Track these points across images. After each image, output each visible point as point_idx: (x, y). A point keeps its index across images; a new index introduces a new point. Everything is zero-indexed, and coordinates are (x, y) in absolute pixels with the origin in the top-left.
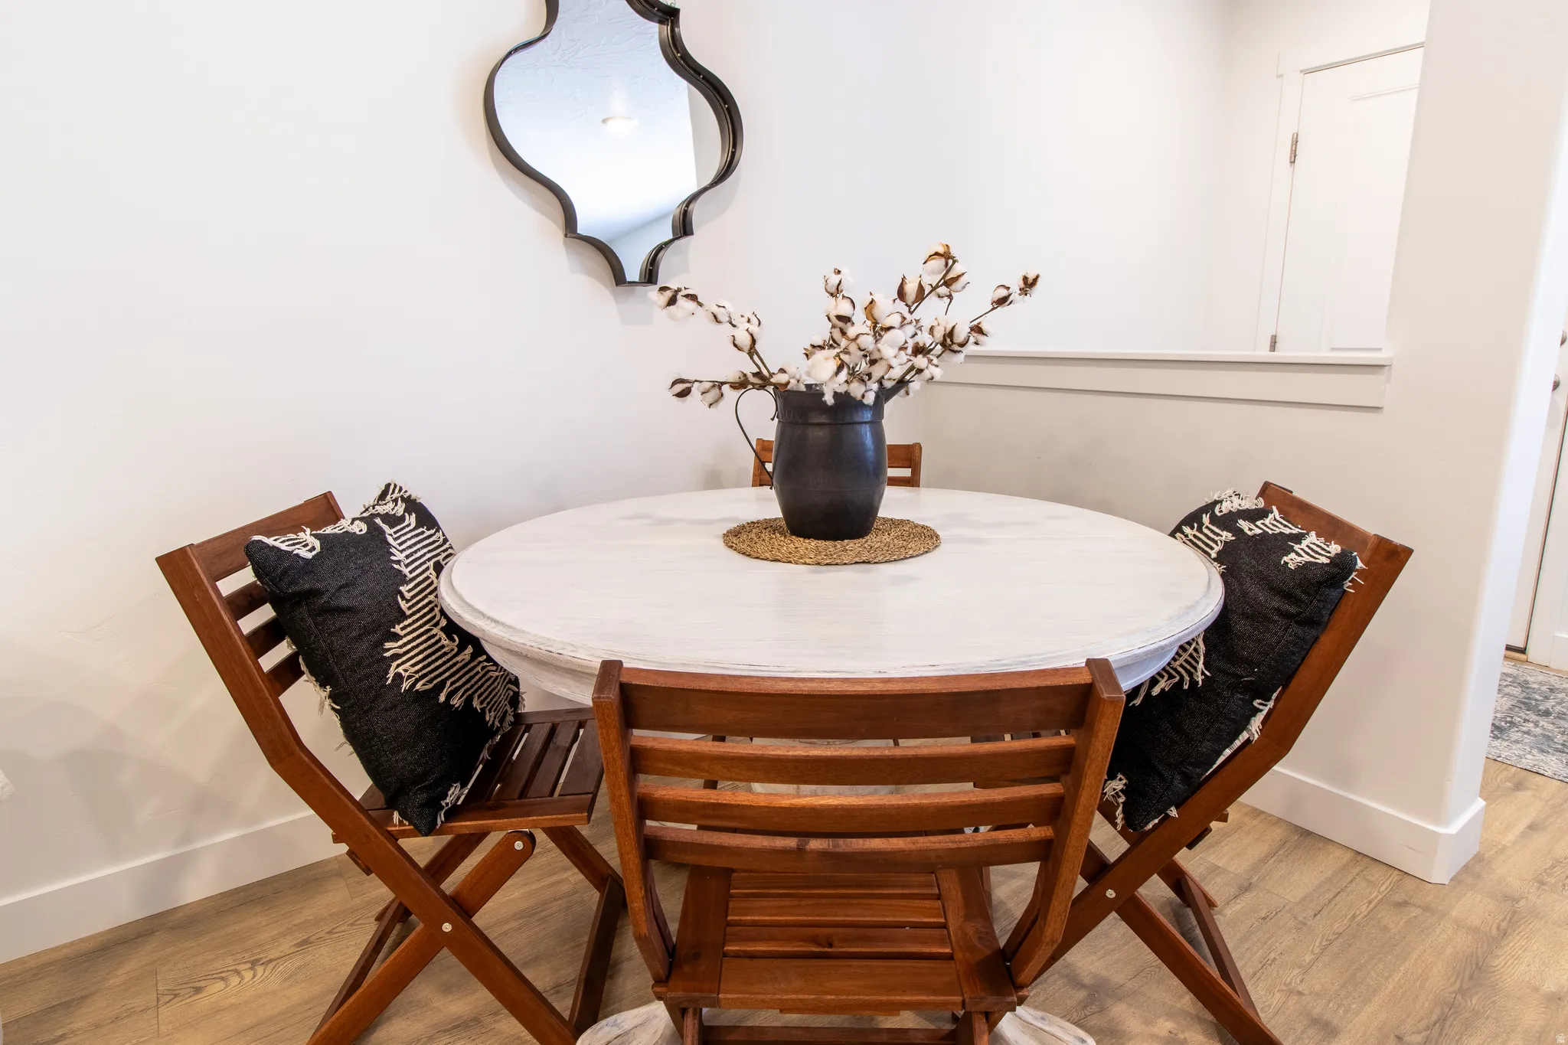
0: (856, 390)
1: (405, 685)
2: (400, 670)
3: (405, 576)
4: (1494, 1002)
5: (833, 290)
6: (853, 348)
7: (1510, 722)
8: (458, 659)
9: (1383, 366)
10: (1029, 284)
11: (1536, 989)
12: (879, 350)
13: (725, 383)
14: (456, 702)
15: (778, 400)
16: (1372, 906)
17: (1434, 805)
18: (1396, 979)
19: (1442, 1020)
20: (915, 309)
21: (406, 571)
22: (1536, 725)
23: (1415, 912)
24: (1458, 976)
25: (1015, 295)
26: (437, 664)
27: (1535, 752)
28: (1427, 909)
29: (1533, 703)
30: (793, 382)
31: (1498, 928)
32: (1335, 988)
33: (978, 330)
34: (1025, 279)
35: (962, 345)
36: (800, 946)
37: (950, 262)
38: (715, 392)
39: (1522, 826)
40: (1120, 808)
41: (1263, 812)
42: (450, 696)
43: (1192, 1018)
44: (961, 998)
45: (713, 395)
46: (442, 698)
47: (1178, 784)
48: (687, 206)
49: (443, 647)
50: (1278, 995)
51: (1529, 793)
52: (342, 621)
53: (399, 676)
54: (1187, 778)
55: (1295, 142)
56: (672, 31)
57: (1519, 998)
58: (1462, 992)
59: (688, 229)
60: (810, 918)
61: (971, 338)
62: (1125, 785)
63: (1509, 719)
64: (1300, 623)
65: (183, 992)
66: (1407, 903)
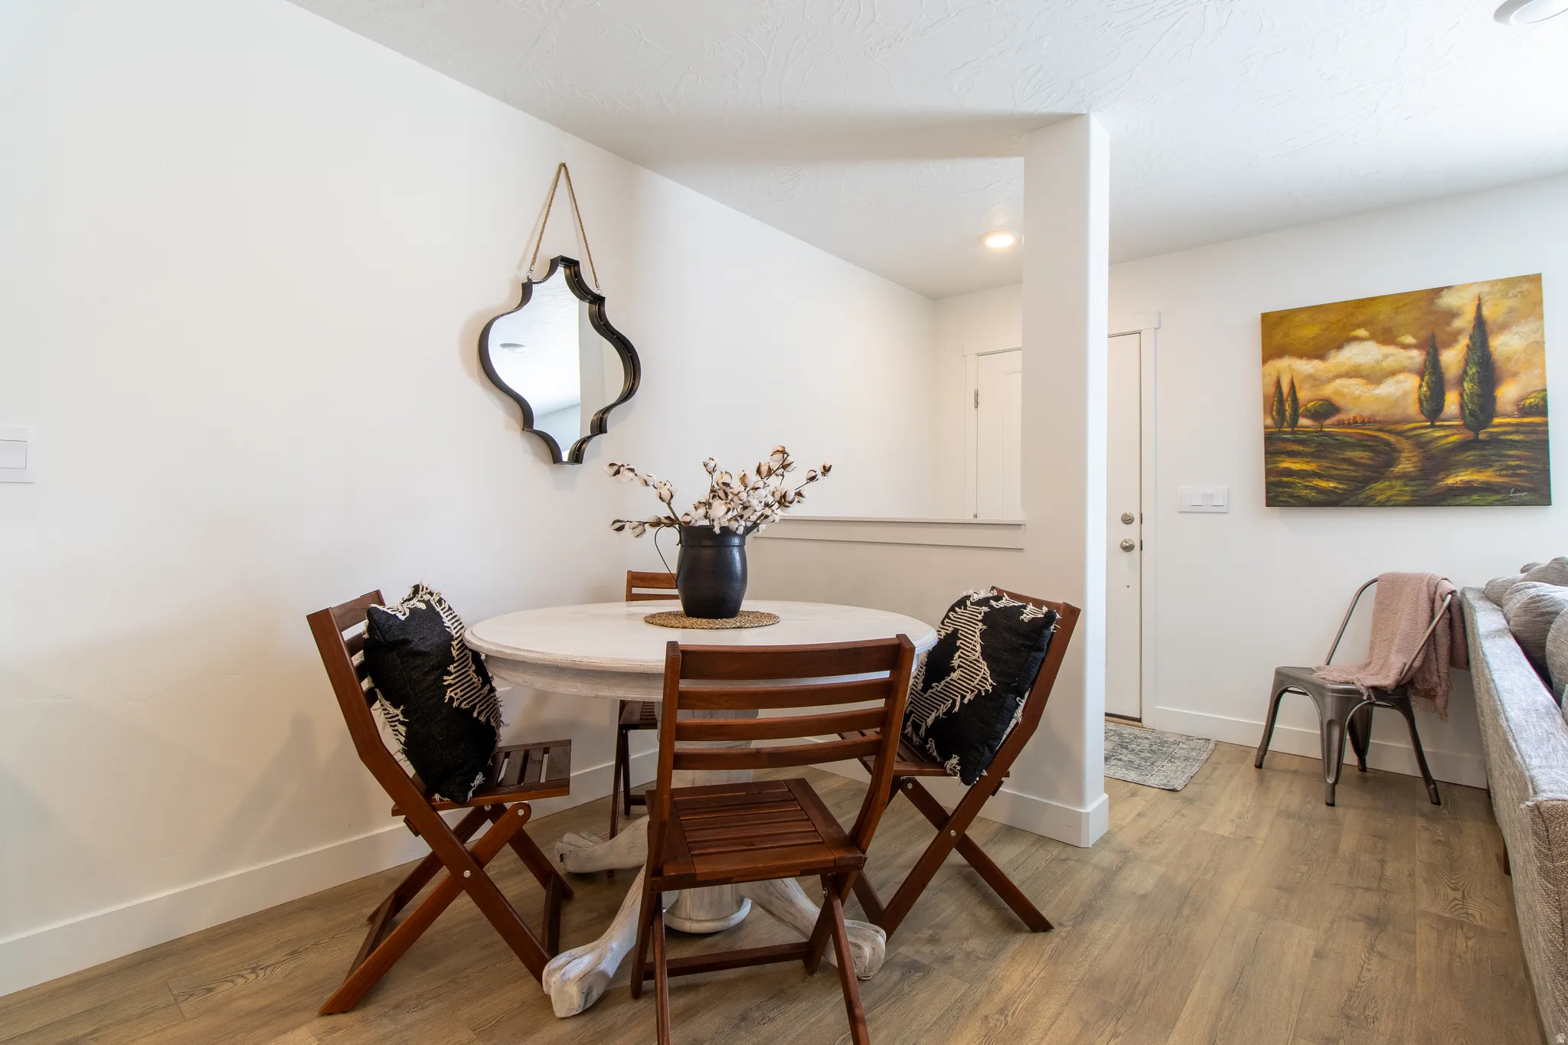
0: (734, 525)
1: (455, 704)
2: (452, 694)
3: (453, 636)
4: (1112, 901)
5: (711, 470)
6: (736, 499)
8: (482, 692)
9: (1021, 525)
10: (826, 470)
11: (1134, 894)
13: (647, 522)
14: (482, 718)
15: (682, 533)
16: (1046, 862)
17: (1080, 798)
19: (1083, 913)
20: (766, 481)
21: (453, 632)
23: (1071, 863)
24: (1093, 891)
25: (819, 476)
26: (472, 693)
28: (1079, 861)
30: (693, 521)
31: (1117, 867)
33: (799, 494)
34: (824, 467)
35: (791, 502)
37: (785, 456)
38: (640, 528)
39: (1133, 815)
41: (984, 819)
42: (479, 713)
45: (639, 530)
46: (475, 715)
48: (603, 414)
49: (474, 683)
51: (1139, 798)
52: (419, 661)
53: (451, 698)
55: (977, 395)
56: (599, 309)
57: (1124, 898)
58: (1095, 898)
59: (603, 429)
61: (795, 498)
65: (197, 992)
66: (1067, 859)
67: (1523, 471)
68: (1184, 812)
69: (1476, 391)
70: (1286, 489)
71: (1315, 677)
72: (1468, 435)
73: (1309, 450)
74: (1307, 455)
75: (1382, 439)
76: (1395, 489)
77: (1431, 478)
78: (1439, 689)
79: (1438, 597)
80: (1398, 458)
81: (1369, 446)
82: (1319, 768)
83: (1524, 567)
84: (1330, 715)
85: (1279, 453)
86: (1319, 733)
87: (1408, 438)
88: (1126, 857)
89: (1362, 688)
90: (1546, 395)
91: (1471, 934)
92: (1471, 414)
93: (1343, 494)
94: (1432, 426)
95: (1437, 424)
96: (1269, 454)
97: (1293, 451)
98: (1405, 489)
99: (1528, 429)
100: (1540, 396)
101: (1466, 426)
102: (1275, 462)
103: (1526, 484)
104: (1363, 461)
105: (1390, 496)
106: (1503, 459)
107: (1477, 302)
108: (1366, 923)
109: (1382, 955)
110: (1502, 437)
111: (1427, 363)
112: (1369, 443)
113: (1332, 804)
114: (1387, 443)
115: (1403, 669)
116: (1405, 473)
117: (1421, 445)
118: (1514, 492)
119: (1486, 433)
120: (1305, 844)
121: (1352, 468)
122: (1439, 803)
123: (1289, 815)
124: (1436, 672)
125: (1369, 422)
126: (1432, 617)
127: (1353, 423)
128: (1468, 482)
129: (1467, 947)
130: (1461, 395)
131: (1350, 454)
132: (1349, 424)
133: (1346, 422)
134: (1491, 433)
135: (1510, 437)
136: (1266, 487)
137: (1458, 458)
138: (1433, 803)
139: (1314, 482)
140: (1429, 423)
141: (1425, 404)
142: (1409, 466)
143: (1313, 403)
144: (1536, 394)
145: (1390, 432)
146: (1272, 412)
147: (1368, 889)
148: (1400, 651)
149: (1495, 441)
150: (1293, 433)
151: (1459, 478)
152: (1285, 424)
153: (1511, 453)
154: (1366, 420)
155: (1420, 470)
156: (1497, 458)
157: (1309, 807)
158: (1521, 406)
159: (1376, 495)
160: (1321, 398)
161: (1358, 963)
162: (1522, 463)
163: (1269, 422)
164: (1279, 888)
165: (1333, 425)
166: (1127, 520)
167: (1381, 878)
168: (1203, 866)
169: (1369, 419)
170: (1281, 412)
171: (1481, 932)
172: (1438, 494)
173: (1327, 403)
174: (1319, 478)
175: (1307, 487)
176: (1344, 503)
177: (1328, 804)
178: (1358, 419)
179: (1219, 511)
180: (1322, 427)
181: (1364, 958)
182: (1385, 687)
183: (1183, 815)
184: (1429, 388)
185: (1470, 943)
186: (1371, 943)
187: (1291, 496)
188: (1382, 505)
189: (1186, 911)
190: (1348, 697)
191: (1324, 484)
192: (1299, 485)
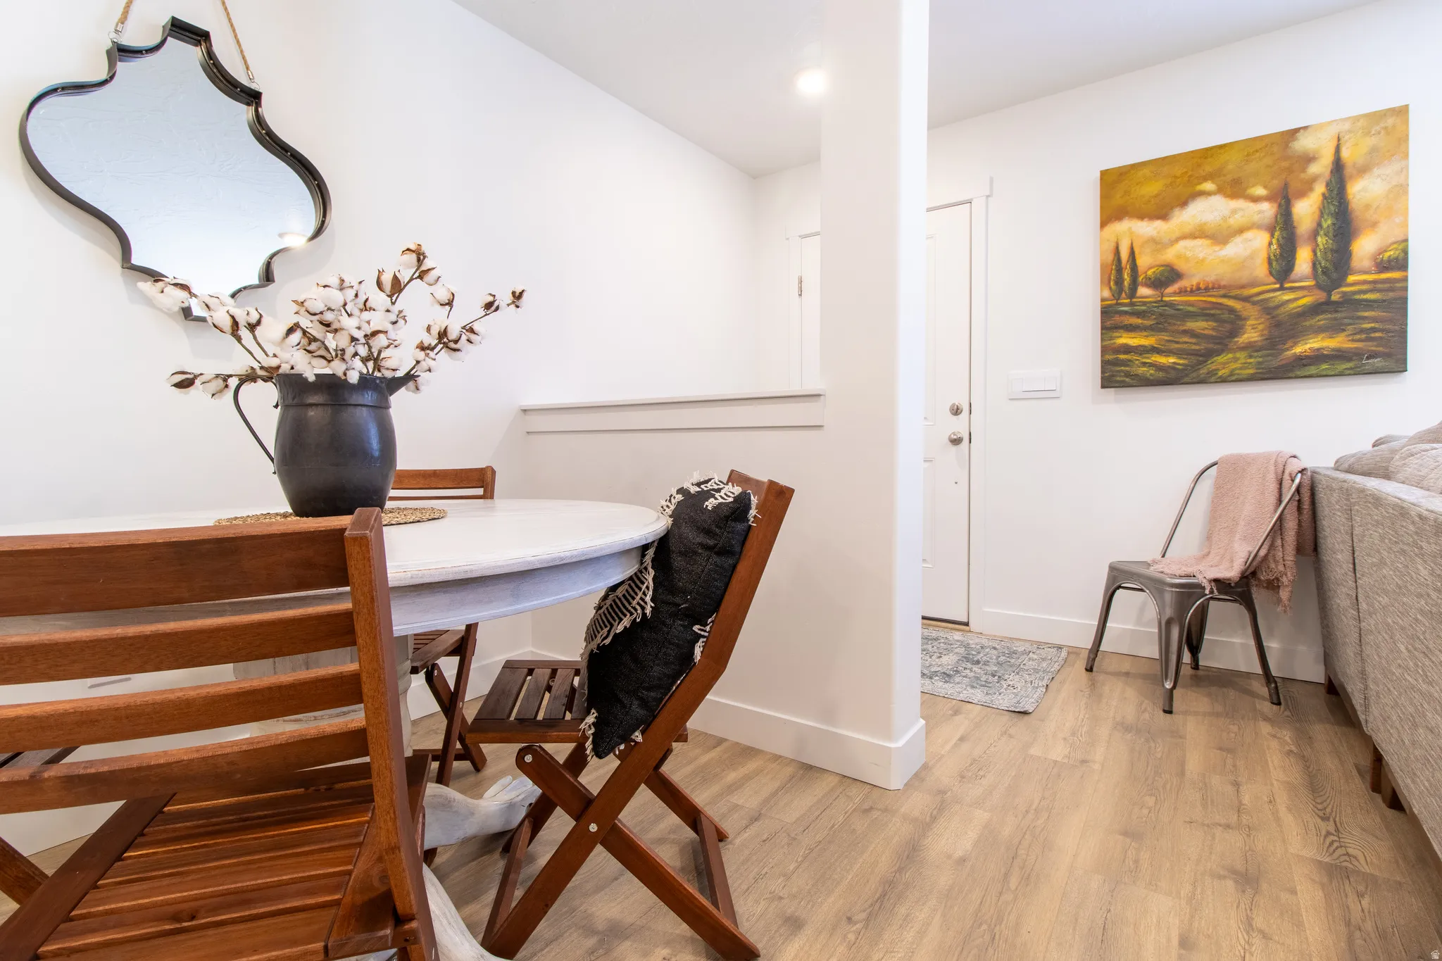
4: (921, 873)
7: (956, 671)
9: (819, 395)
10: (516, 297)
11: (949, 857)
12: (339, 321)
13: (231, 376)
16: (847, 815)
17: (885, 727)
18: (855, 871)
19: (884, 895)
20: (396, 300)
22: (971, 671)
23: (875, 814)
24: (898, 859)
27: (968, 688)
28: (886, 810)
29: (971, 656)
31: (930, 817)
32: (808, 888)
33: (469, 329)
34: (514, 293)
35: (456, 342)
36: (151, 927)
37: (422, 257)
38: (220, 384)
39: (958, 736)
40: (591, 739)
41: (780, 757)
43: (686, 941)
44: (322, 944)
45: (218, 387)
47: (637, 710)
48: (272, 258)
50: (763, 903)
51: (962, 716)
54: (644, 703)
55: (800, 282)
56: (257, 111)
57: (937, 867)
58: (900, 870)
59: (270, 276)
60: (185, 894)
61: (463, 335)
62: (596, 718)
63: (955, 669)
64: (718, 554)
66: (871, 808)
67: (1377, 335)
68: (1012, 731)
69: (1330, 246)
70: (1122, 368)
71: (1152, 571)
72: (1320, 296)
73: (1148, 323)
74: (1145, 328)
75: (1227, 306)
76: (1239, 362)
77: (1278, 347)
78: (1284, 580)
79: (1286, 477)
80: (1242, 327)
81: (1213, 315)
82: (1157, 668)
83: (1377, 441)
84: (1169, 612)
85: (1117, 327)
86: (1157, 631)
87: (1254, 303)
88: (942, 803)
89: (1204, 581)
90: (1407, 246)
91: (1361, 888)
92: (1324, 273)
93: (1183, 369)
94: (1282, 288)
95: (1287, 285)
96: (1105, 329)
97: (1131, 325)
98: (1249, 361)
99: (1387, 286)
100: (1401, 247)
101: (1319, 286)
102: (1112, 338)
103: (1381, 349)
104: (1206, 332)
105: (1234, 370)
106: (1357, 321)
107: (1335, 143)
108: (1236, 882)
109: (1265, 936)
110: (1357, 297)
111: (1279, 216)
112: (1212, 312)
113: (1169, 711)
114: (1232, 310)
115: (1248, 559)
116: (1250, 343)
117: (1269, 310)
118: (1368, 358)
119: (1338, 293)
120: (1147, 766)
121: (1194, 340)
122: (1279, 704)
123: (1127, 728)
124: (1281, 560)
125: (1213, 288)
126: (1280, 501)
127: (1196, 290)
128: (1318, 350)
129: (1363, 910)
130: (1314, 252)
131: (1192, 325)
132: (1192, 291)
133: (1189, 289)
134: (1345, 293)
135: (1365, 297)
136: (1102, 367)
137: (1307, 323)
138: (1273, 703)
139: (1153, 359)
140: (1278, 286)
141: (1274, 263)
142: (1255, 335)
143: (1153, 270)
144: (1395, 246)
145: (1236, 298)
146: (1110, 282)
147: (1228, 826)
148: (1245, 538)
149: (1349, 302)
150: (1132, 304)
151: (1308, 346)
152: (1123, 295)
153: (1366, 314)
154: (1210, 286)
155: (1267, 339)
156: (1351, 321)
157: (1146, 716)
158: (1379, 260)
159: (1218, 370)
160: (1163, 263)
161: (1237, 952)
162: (1377, 325)
163: (1107, 294)
164: (1125, 834)
165: (1175, 294)
166: (956, 411)
167: (1240, 809)
168: (1034, 807)
169: (1214, 284)
170: (1119, 281)
171: (1372, 882)
172: (1282, 366)
173: (1168, 268)
174: (1158, 353)
175: (1144, 364)
176: (1186, 379)
177: (1165, 711)
178: (1201, 286)
179: (1048, 395)
180: (1162, 297)
181: (1242, 942)
182: (1229, 579)
183: (1011, 736)
184: (1280, 246)
185: (1365, 902)
186: (1247, 915)
187: (1128, 375)
188: (1223, 380)
189: (1013, 882)
190: (1188, 592)
191: (1162, 360)
192: (1137, 362)
